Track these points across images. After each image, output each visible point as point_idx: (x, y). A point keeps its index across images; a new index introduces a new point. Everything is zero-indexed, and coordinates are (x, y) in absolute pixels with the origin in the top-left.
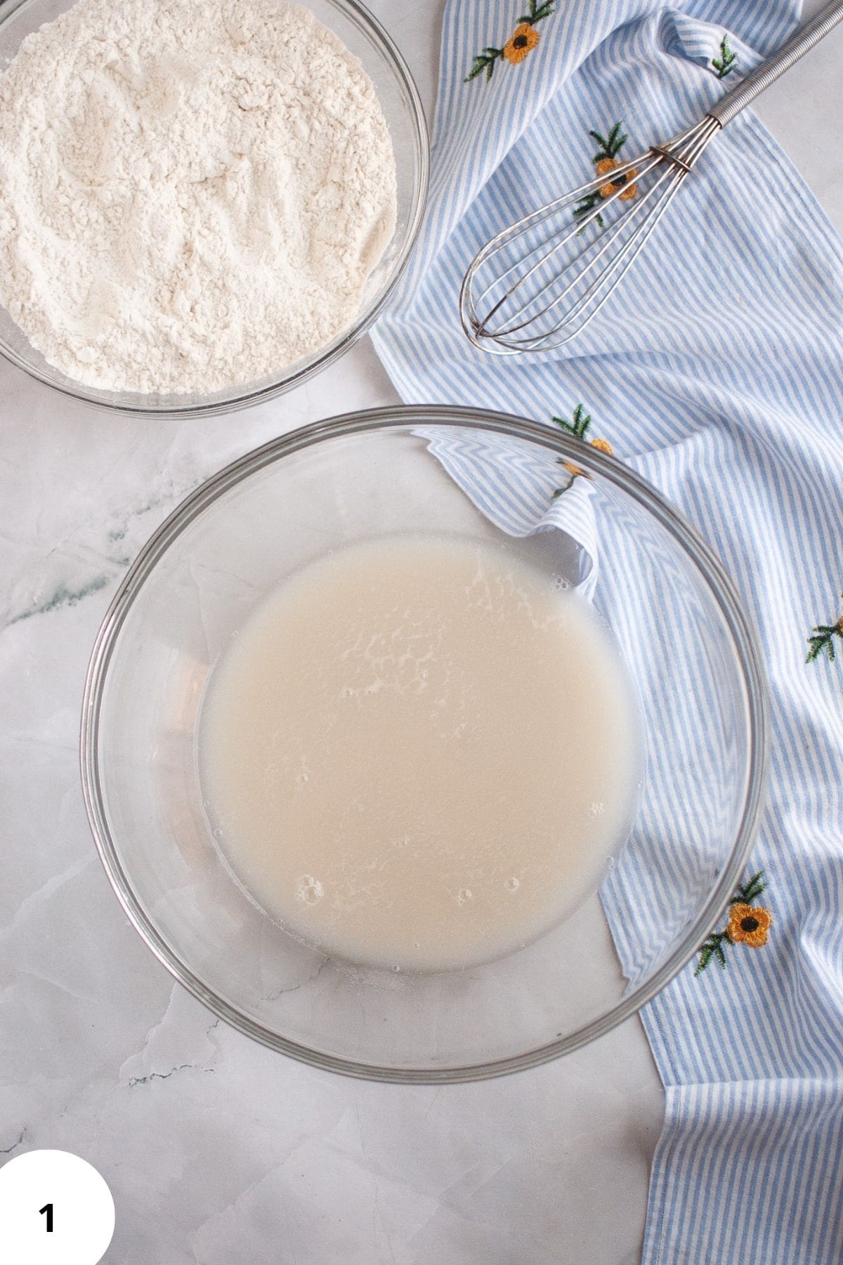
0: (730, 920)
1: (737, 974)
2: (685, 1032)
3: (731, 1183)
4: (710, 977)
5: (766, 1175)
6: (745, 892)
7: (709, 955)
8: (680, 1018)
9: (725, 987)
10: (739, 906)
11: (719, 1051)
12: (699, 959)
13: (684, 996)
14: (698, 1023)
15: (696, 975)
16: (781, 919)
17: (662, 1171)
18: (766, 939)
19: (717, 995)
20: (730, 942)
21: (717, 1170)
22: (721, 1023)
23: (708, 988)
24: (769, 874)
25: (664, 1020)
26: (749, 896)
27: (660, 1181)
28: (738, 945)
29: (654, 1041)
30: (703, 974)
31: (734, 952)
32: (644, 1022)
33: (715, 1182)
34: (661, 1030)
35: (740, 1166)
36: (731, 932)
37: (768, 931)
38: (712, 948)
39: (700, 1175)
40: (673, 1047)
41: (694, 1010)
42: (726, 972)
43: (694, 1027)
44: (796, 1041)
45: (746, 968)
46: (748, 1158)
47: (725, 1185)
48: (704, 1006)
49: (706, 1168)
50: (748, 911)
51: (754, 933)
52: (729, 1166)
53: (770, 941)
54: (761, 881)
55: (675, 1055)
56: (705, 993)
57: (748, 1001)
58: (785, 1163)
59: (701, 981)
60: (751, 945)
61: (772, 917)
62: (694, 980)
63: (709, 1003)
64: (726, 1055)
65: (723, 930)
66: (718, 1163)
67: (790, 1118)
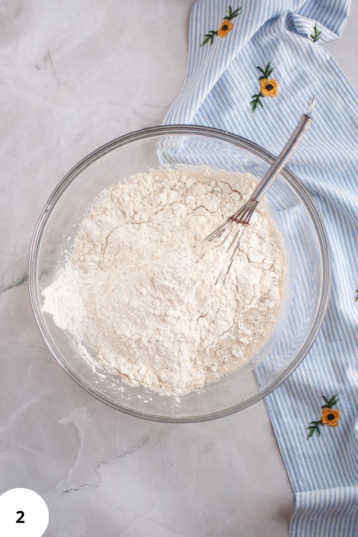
0: (322, 415)
1: (325, 439)
2: (302, 465)
3: (325, 532)
4: (314, 440)
5: (340, 527)
6: (329, 403)
7: (313, 431)
8: (300, 459)
9: (320, 445)
10: (327, 409)
11: (317, 473)
12: (309, 432)
13: (302, 449)
14: (308, 460)
15: (307, 439)
16: (345, 414)
17: (294, 527)
18: (338, 423)
19: (316, 448)
20: (322, 425)
21: (318, 526)
22: (318, 460)
23: (313, 445)
24: (340, 395)
25: (293, 459)
26: (331, 404)
27: (294, 532)
28: (326, 426)
29: (289, 468)
30: (310, 439)
31: (324, 429)
32: (284, 460)
33: (318, 531)
34: (292, 464)
35: (328, 524)
36: (323, 420)
37: (339, 420)
38: (314, 427)
39: (311, 529)
40: (297, 471)
41: (306, 455)
42: (320, 438)
43: (306, 462)
44: (352, 469)
45: (329, 436)
46: (332, 520)
47: (322, 532)
48: (311, 453)
49: (314, 525)
50: (330, 411)
51: (333, 421)
52: (324, 524)
53: (340, 424)
54: (336, 398)
55: (298, 474)
56: (311, 447)
57: (330, 451)
58: (348, 522)
59: (310, 442)
60: (332, 426)
61: (341, 414)
62: (307, 442)
63: (313, 452)
64: (320, 474)
65: (319, 420)
66: (319, 523)
67: (350, 505)
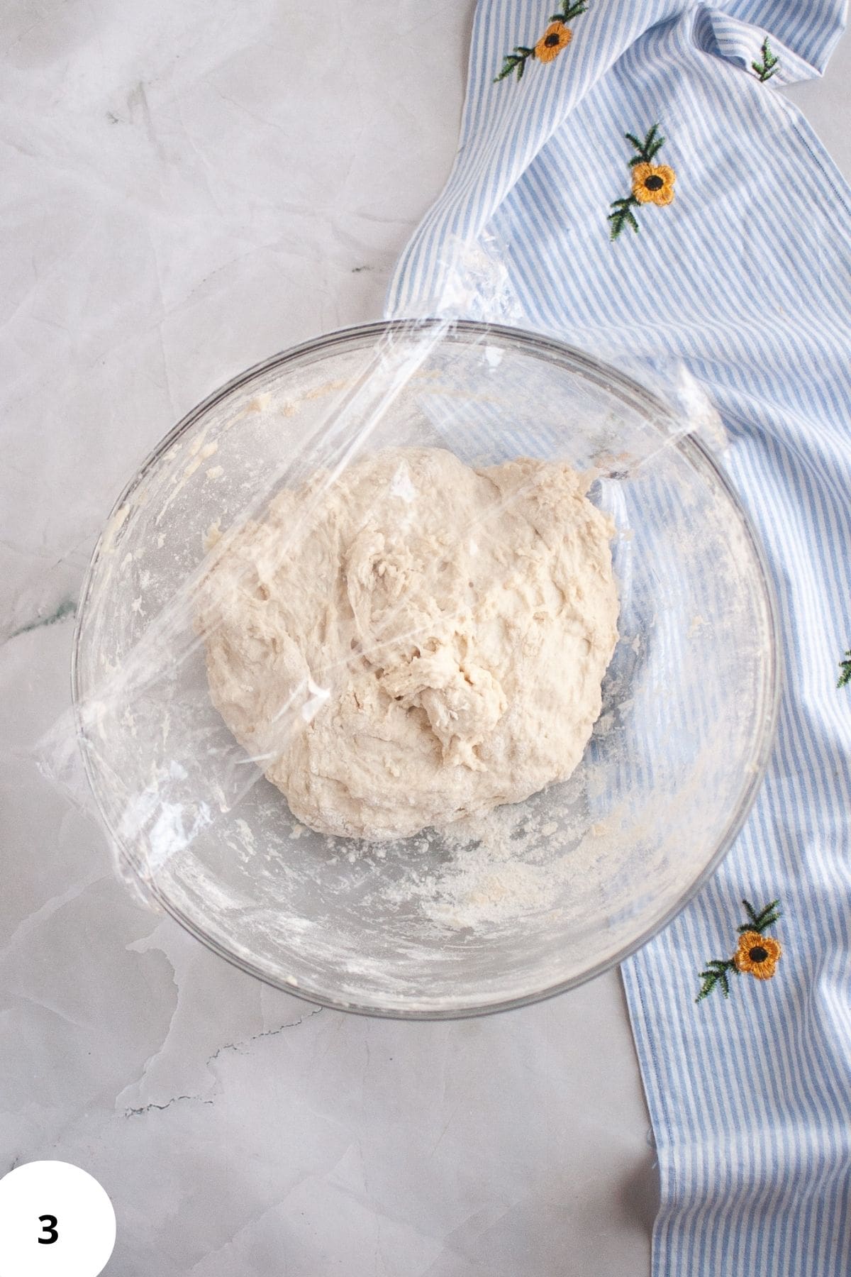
0: (739, 948)
1: (739, 1006)
2: (678, 1059)
4: (711, 1005)
6: (757, 921)
7: (712, 982)
8: (675, 1044)
9: (726, 1018)
10: (751, 934)
11: (711, 1083)
12: (702, 985)
13: (681, 1021)
14: (693, 1051)
15: (697, 1001)
16: (791, 952)
18: (774, 971)
19: (716, 1024)
20: (737, 971)
22: (716, 1054)
23: (708, 1016)
24: (785, 904)
25: (658, 1044)
26: (761, 923)
28: (744, 977)
29: (645, 1064)
30: (704, 1001)
31: (739, 982)
32: (637, 1043)
33: (718, 1257)
34: (654, 1054)
35: (743, 1238)
36: (738, 960)
37: (777, 964)
38: (717, 975)
39: (702, 1251)
40: (663, 1073)
41: (690, 1037)
42: (728, 1002)
43: (688, 1055)
45: (749, 999)
47: (730, 1259)
48: (701, 1035)
49: (708, 1241)
50: (759, 939)
51: (762, 964)
53: (777, 975)
54: (775, 910)
55: (665, 1081)
56: (703, 1021)
57: (746, 1035)
59: (702, 1008)
60: (757, 976)
61: (782, 949)
62: (695, 1006)
63: (706, 1032)
65: (730, 958)
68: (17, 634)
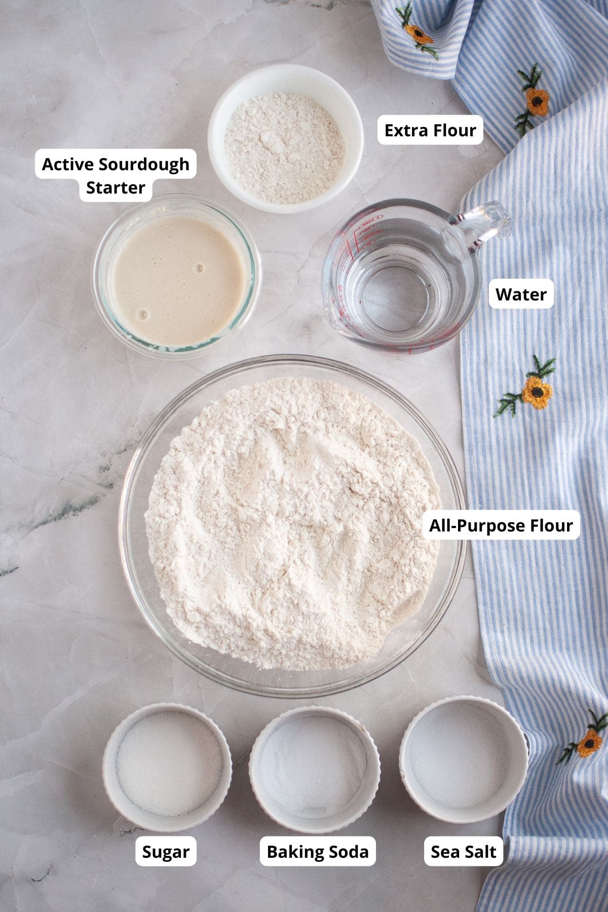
17: (492, 882)
27: (490, 888)
46: (549, 881)
67: (585, 864)
68: (36, 527)
